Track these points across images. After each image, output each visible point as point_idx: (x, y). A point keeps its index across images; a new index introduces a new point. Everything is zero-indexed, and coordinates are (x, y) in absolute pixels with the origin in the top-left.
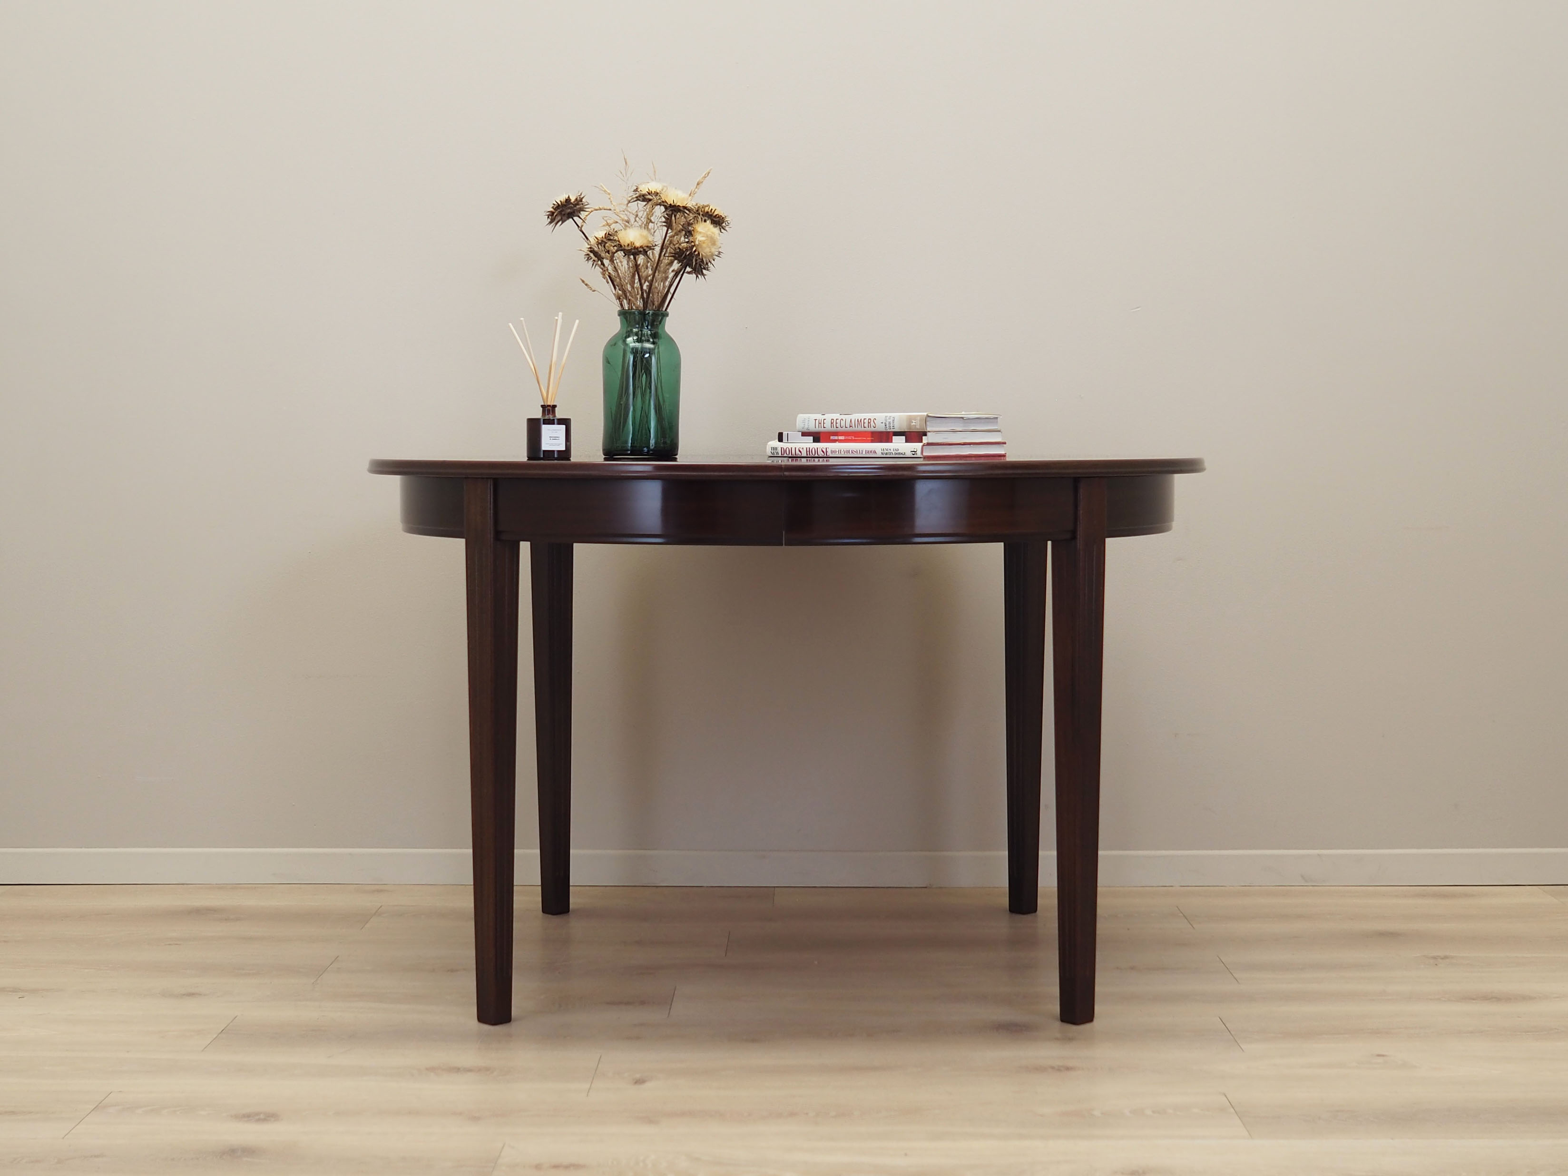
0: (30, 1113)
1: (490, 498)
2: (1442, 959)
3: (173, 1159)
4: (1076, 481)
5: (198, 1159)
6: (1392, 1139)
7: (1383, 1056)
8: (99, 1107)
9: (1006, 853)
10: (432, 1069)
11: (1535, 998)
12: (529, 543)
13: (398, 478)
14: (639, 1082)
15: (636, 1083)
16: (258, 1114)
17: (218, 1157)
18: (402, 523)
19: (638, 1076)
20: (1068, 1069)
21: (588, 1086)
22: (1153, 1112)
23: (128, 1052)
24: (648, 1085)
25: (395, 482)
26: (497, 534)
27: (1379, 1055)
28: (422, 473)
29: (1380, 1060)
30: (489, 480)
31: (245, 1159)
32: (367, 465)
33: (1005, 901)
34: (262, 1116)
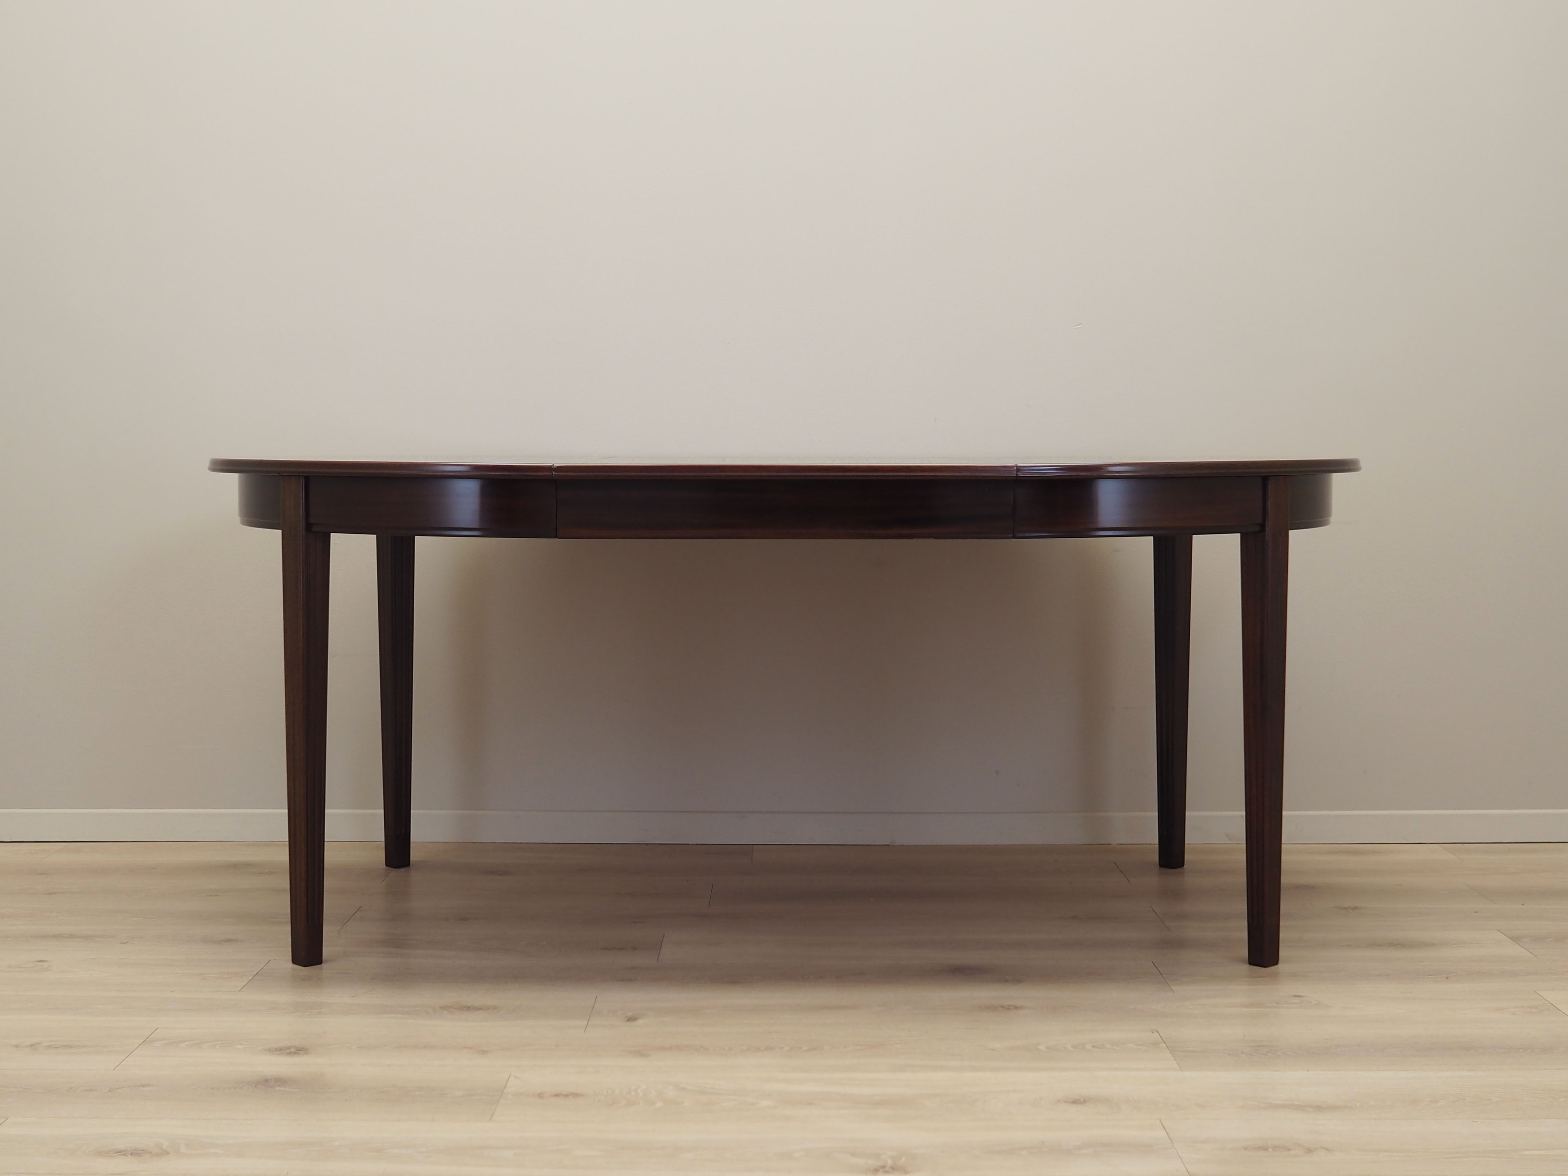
0: (85, 1047)
1: (302, 494)
2: (1352, 909)
3: (213, 1088)
4: (1265, 479)
5: (235, 1088)
6: (1308, 1071)
7: (1300, 996)
8: (147, 1041)
9: (1156, 814)
10: (444, 1008)
11: (1436, 945)
12: (375, 536)
13: (235, 476)
14: (631, 1019)
15: (628, 1020)
16: (289, 1048)
17: (253, 1087)
18: (240, 515)
19: (630, 1014)
20: (1016, 1008)
21: (586, 1023)
22: (1093, 1047)
23: (172, 992)
24: (640, 1022)
25: (233, 480)
26: (309, 526)
27: (1295, 996)
28: (260, 472)
29: (1297, 1000)
30: (301, 478)
31: (277, 1088)
32: (207, 464)
33: (1156, 858)
34: (293, 1050)
